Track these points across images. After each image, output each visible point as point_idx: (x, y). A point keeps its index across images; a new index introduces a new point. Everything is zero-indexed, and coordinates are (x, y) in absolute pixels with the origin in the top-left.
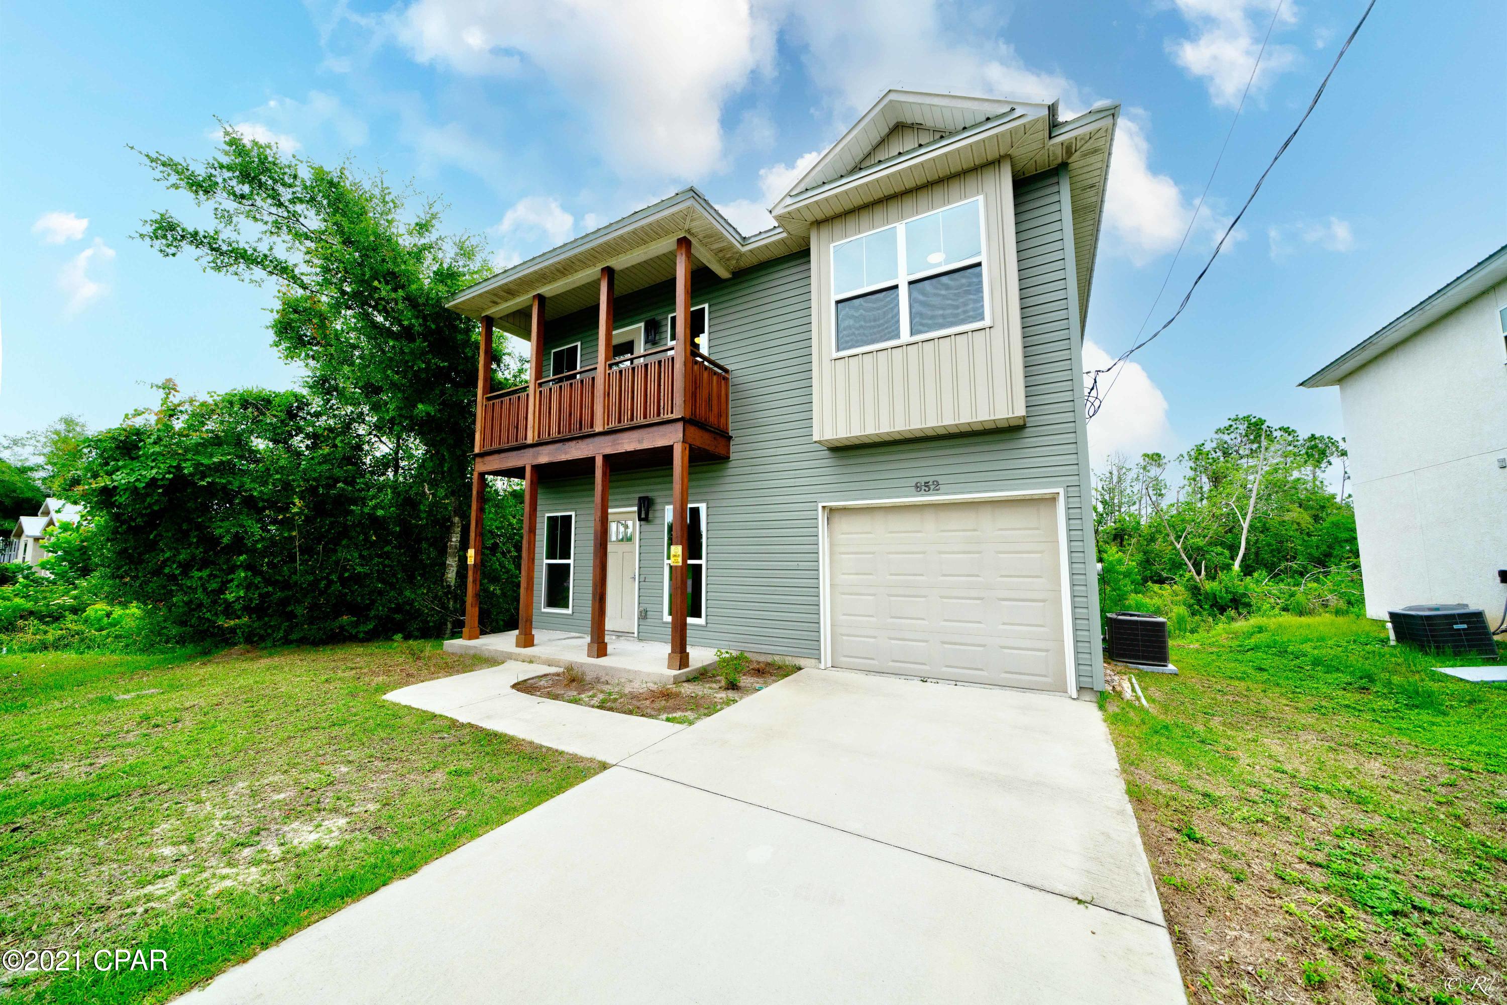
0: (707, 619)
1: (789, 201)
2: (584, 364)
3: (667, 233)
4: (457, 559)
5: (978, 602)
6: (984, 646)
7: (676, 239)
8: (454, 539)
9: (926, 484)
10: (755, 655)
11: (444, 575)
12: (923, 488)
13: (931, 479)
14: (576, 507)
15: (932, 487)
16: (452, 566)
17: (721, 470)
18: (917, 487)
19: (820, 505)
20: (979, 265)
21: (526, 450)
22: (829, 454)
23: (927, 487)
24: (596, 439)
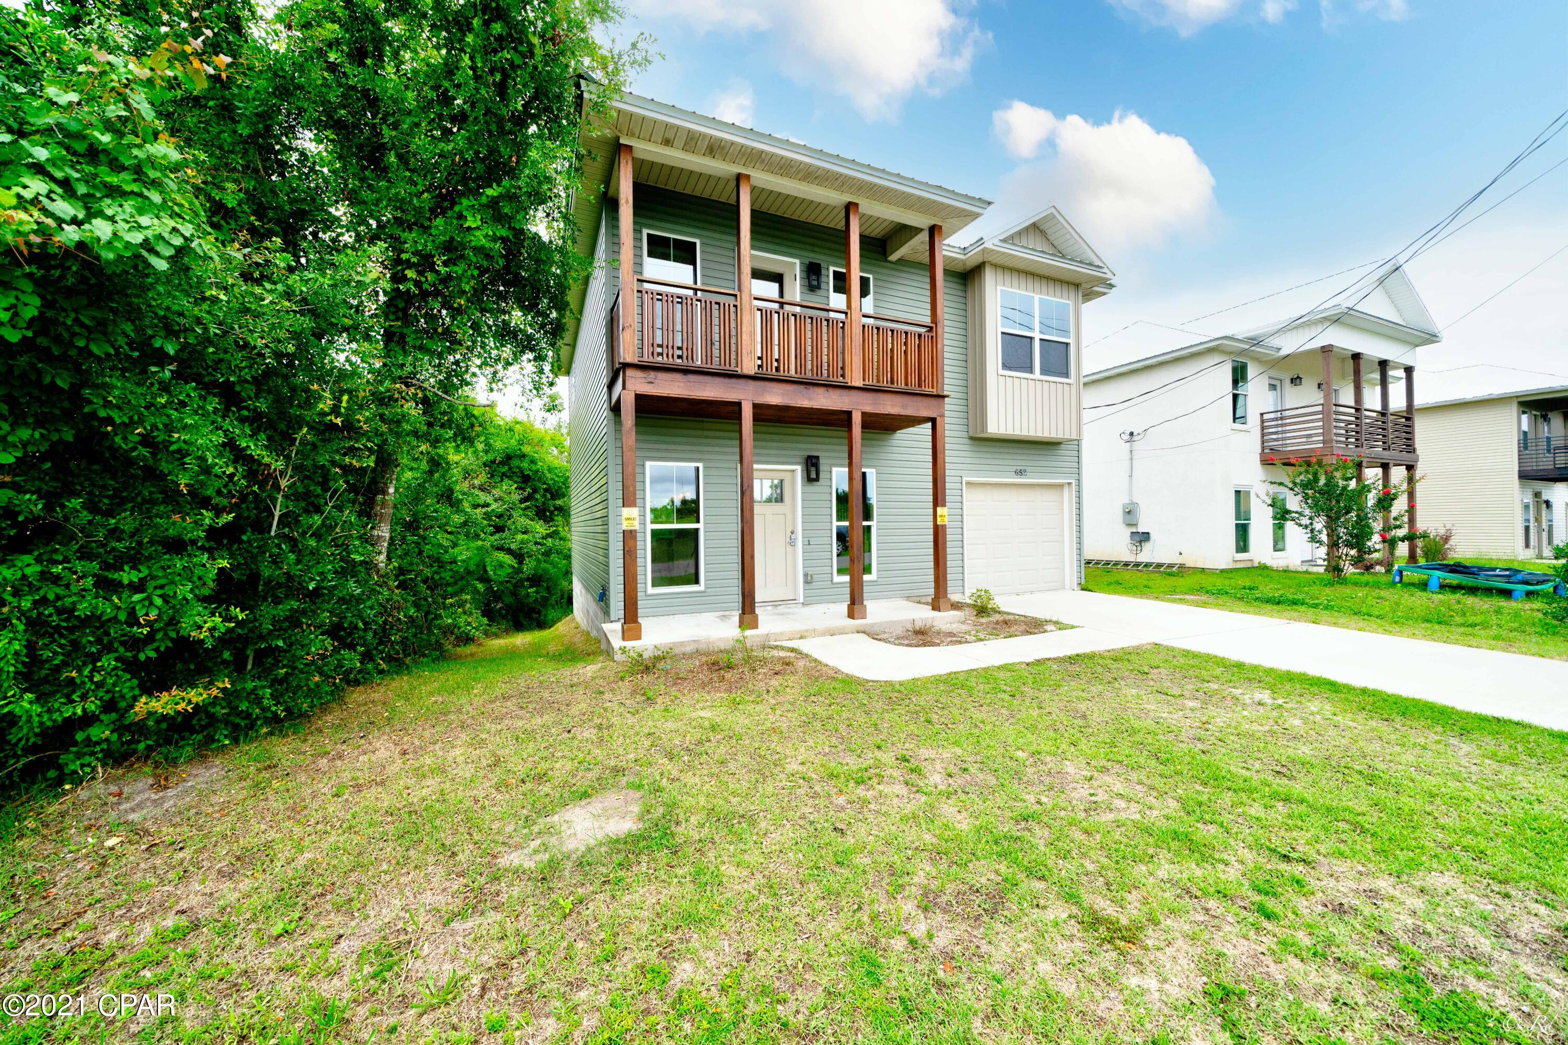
0: (878, 575)
1: (996, 242)
5: (1034, 544)
9: (1021, 471)
13: (1022, 468)
14: (707, 456)
15: (1023, 473)
17: (886, 440)
18: (1017, 472)
19: (965, 479)
20: (1067, 344)
21: (742, 382)
22: (967, 441)
23: (1020, 473)
24: (854, 393)
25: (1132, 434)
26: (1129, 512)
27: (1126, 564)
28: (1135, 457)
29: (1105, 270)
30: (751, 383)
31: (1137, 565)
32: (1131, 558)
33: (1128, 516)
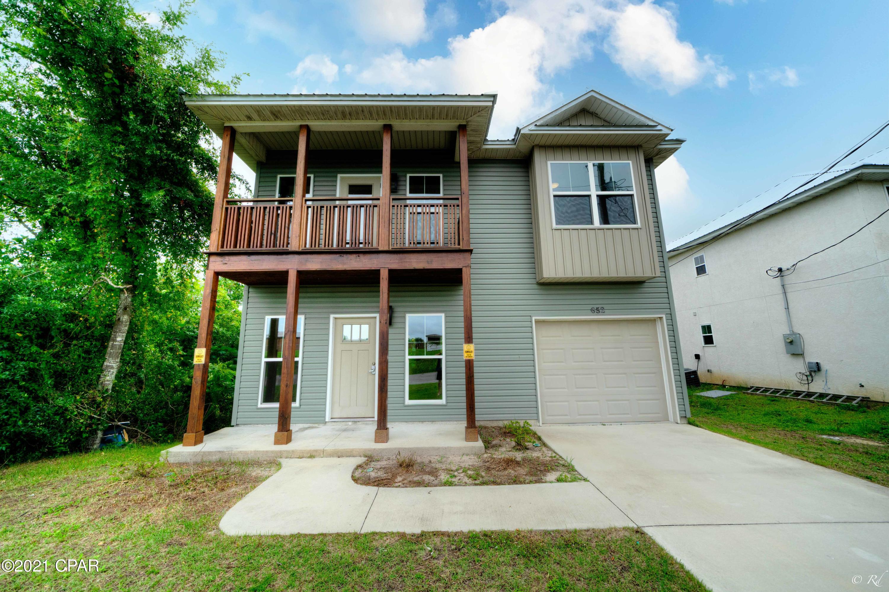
0: (447, 400)
1: (533, 127)
2: (316, 193)
3: (454, 117)
4: (118, 360)
5: (624, 375)
6: (628, 400)
7: (458, 124)
8: (119, 339)
9: (597, 309)
10: (488, 422)
11: (99, 377)
12: (596, 311)
13: (600, 306)
14: (307, 311)
15: (601, 311)
16: (112, 368)
17: (454, 291)
18: (592, 310)
19: (534, 318)
20: (632, 196)
21: (290, 257)
22: (536, 286)
23: (597, 311)
24: (381, 256)
25: (780, 270)
26: (791, 342)
27: (798, 393)
28: (788, 290)
29: (659, 127)
30: (297, 257)
31: (810, 394)
32: (804, 388)
33: (791, 346)
